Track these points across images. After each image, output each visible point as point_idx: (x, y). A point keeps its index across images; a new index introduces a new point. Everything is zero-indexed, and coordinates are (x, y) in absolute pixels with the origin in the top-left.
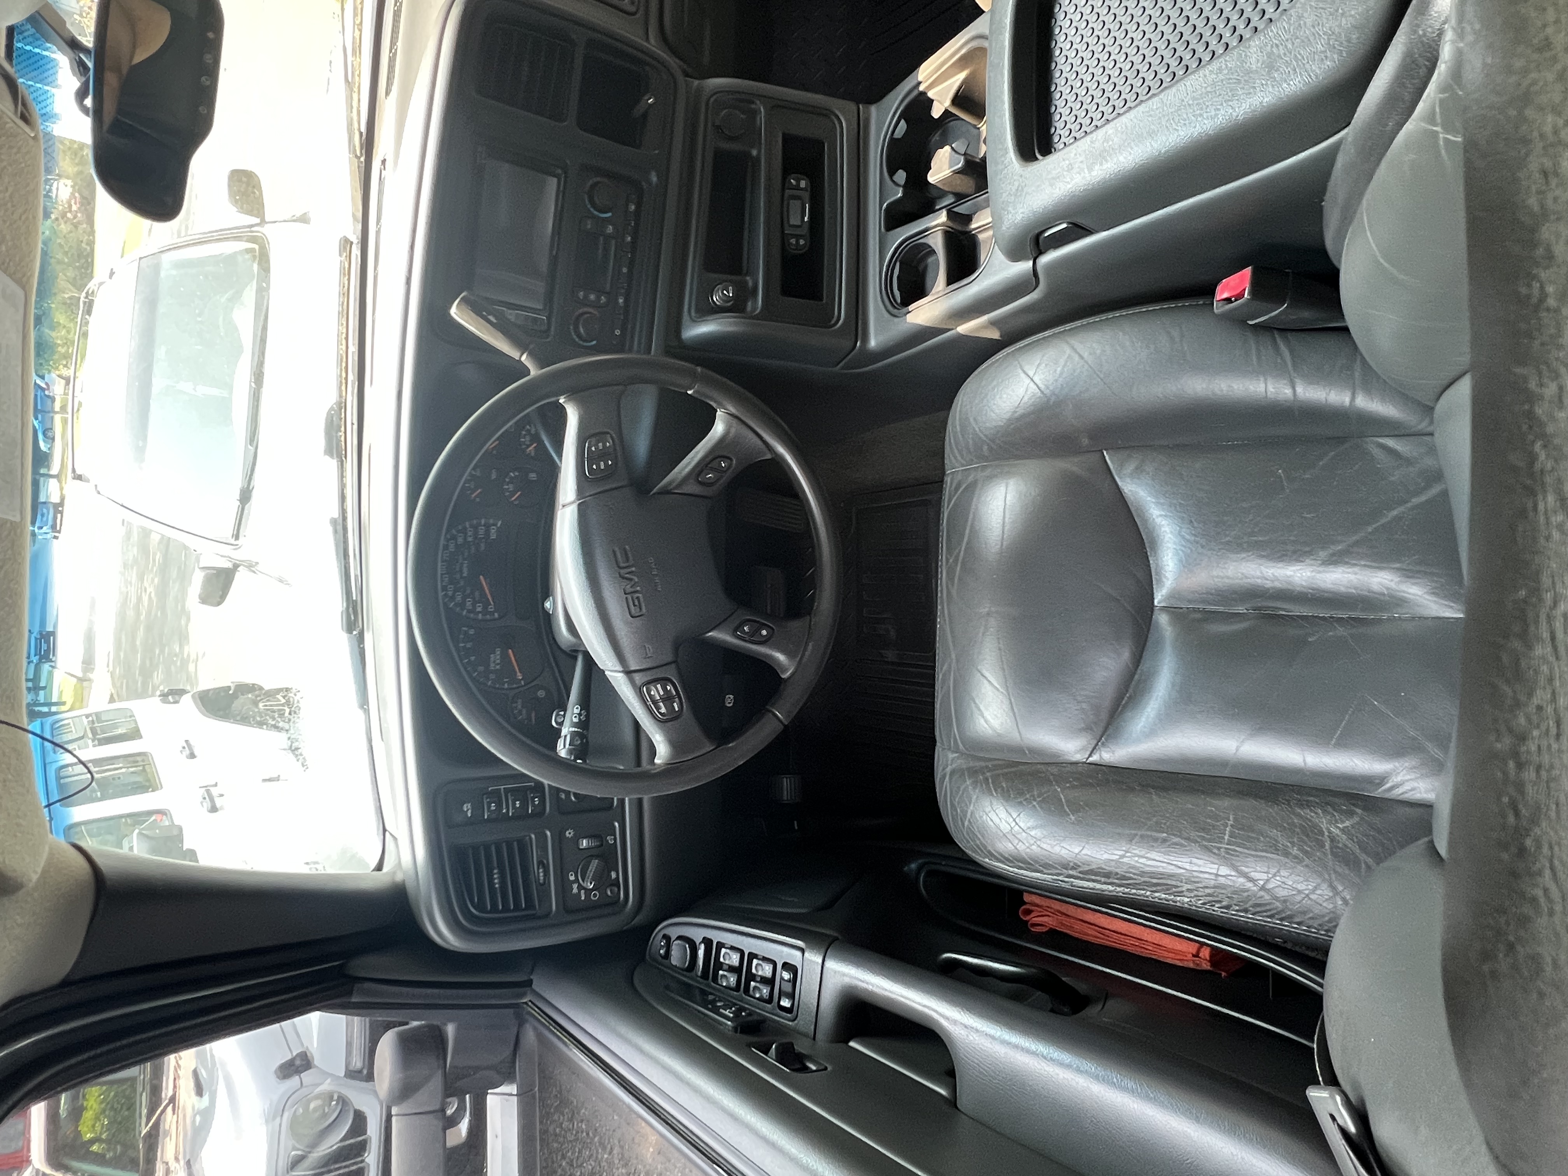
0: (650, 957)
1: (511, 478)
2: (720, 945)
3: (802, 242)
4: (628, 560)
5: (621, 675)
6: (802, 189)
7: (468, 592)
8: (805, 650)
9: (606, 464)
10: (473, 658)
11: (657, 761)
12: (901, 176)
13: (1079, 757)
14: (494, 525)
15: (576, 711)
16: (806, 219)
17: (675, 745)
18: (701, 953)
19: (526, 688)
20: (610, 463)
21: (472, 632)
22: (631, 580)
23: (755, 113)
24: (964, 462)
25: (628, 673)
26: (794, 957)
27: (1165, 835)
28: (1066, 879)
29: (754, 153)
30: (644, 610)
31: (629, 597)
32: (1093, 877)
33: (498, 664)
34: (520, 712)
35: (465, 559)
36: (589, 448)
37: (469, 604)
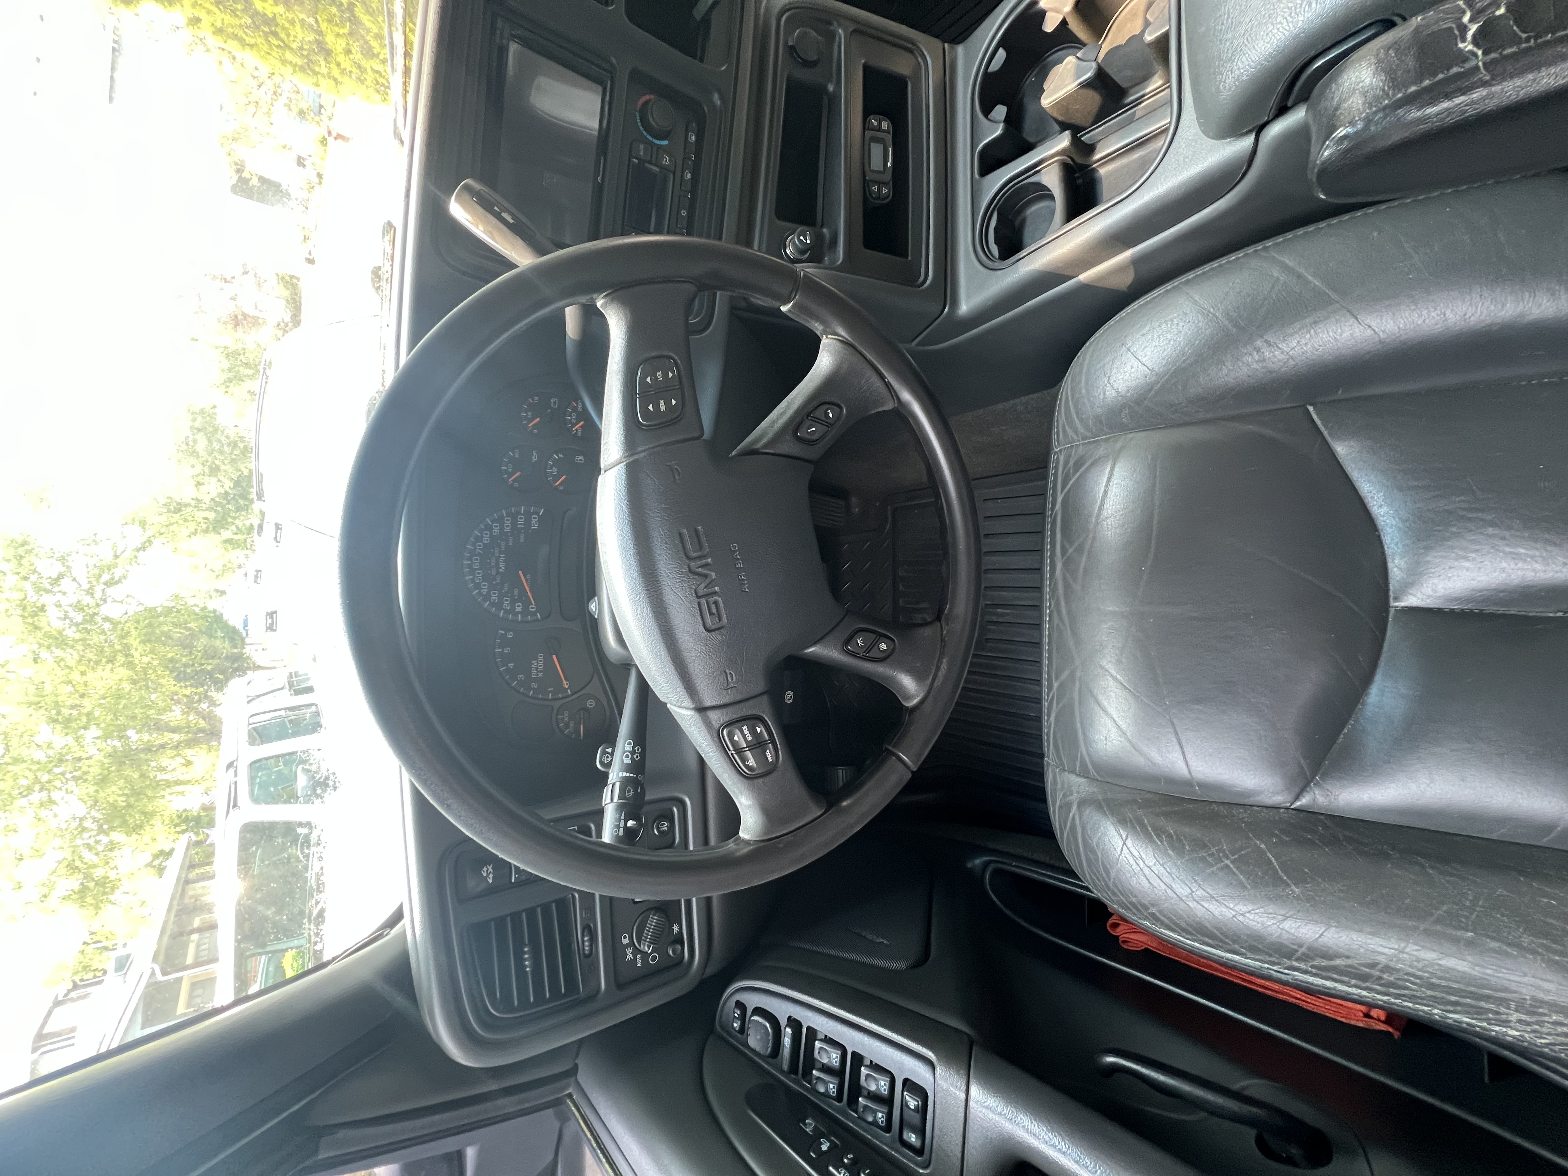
0: (722, 1027)
1: (555, 461)
2: (812, 1033)
3: (885, 191)
4: (701, 547)
5: (691, 713)
6: (884, 131)
7: (506, 589)
8: (938, 668)
9: (668, 404)
10: (511, 665)
11: (744, 834)
12: (1000, 111)
13: (1279, 799)
14: (534, 513)
15: (629, 748)
16: (889, 165)
17: (769, 813)
18: (787, 1041)
19: (574, 697)
20: (674, 402)
21: (510, 635)
22: (705, 576)
23: (831, 36)
24: (1088, 434)
25: (701, 710)
26: (920, 1074)
27: (1470, 934)
28: (1286, 971)
29: (831, 88)
30: (725, 620)
31: (703, 601)
32: (1335, 976)
33: (541, 671)
34: (567, 725)
35: (501, 552)
36: (643, 379)
37: (506, 605)
